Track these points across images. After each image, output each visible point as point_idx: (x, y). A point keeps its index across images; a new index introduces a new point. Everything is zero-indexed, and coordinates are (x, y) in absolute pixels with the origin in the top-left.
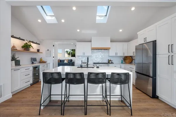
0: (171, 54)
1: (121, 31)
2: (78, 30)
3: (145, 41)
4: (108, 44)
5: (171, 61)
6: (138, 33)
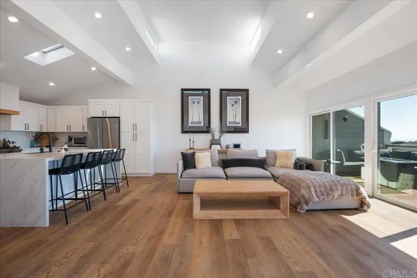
0: (135, 132)
1: (52, 84)
3: (104, 114)
5: (135, 138)
6: (89, 100)
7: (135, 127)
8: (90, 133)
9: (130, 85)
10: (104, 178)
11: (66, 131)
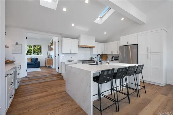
0: (149, 53)
1: (105, 33)
2: (73, 25)
3: (128, 43)
4: (92, 43)
5: (149, 57)
6: (120, 37)
7: (149, 49)
8: (121, 54)
9: (145, 23)
10: (128, 82)
11: (111, 54)
